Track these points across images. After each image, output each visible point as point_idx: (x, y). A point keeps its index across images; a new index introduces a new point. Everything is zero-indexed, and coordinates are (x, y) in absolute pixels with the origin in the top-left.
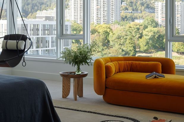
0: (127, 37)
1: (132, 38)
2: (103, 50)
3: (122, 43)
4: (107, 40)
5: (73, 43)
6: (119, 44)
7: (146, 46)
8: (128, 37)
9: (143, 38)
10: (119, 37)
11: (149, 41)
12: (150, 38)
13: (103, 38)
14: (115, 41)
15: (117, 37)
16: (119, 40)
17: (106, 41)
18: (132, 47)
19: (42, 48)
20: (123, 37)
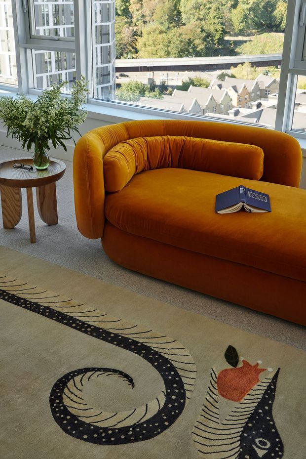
0: (210, 5)
1: (220, 7)
2: (169, 28)
3: (202, 17)
4: (176, 11)
5: (119, 15)
6: (196, 18)
7: (242, 22)
8: (214, 6)
9: (238, 7)
10: (197, 5)
11: (247, 12)
12: (252, 8)
13: (170, 8)
14: (191, 12)
15: (194, 6)
16: (198, 10)
17: (174, 12)
18: (219, 24)
19: (64, 24)
20: (205, 5)
